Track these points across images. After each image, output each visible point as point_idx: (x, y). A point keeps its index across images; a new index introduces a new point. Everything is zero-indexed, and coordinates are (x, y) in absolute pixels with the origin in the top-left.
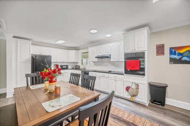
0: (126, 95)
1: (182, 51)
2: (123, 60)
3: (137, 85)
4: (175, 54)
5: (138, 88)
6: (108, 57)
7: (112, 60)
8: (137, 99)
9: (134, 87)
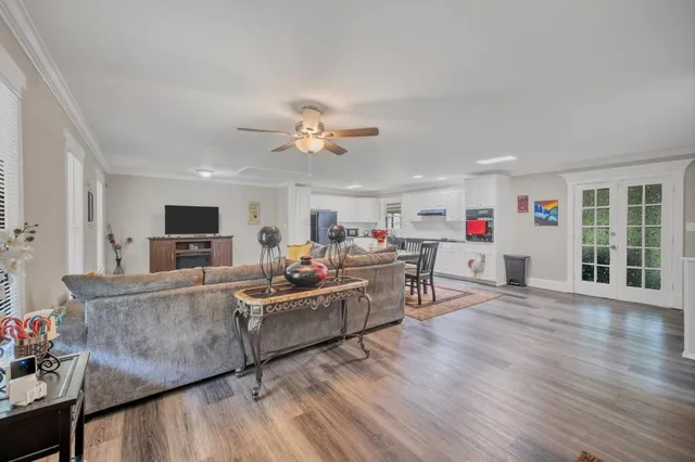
0: (469, 274)
1: (549, 208)
2: (464, 219)
3: (483, 257)
4: (541, 211)
5: (483, 261)
6: (440, 214)
7: (448, 219)
8: (483, 277)
9: (479, 260)
